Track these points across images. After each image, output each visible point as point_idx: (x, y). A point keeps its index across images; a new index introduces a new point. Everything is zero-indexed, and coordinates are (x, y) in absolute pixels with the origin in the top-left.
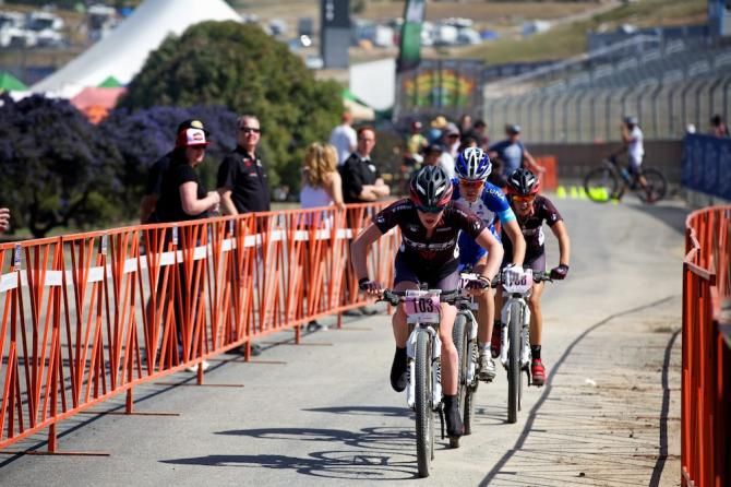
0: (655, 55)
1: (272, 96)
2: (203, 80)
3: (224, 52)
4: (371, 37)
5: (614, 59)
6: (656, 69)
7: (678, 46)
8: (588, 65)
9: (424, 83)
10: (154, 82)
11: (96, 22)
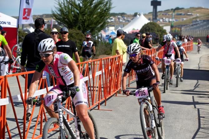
0: (202, 24)
1: (158, 31)
2: (149, 29)
3: (152, 26)
4: (159, 21)
5: (196, 24)
6: (202, 26)
7: (205, 23)
8: (192, 25)
9: (174, 29)
10: (143, 30)
11: (119, 19)
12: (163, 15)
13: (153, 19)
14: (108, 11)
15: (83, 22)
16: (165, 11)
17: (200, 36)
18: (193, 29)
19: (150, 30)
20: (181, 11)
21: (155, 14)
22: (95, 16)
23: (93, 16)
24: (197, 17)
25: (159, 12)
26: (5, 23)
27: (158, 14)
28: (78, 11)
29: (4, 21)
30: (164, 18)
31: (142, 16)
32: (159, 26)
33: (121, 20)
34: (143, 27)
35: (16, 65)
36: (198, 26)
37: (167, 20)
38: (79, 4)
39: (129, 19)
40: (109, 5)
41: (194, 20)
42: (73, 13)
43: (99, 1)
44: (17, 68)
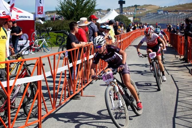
1: (125, 21)
3: (121, 17)
4: (124, 14)
5: (149, 16)
6: (153, 17)
7: (154, 15)
8: (146, 17)
9: (135, 19)
11: (97, 13)
12: (126, 10)
13: (120, 13)
14: (93, 8)
15: (77, 15)
16: (128, 7)
17: (153, 23)
18: (147, 19)
19: (120, 20)
20: (138, 7)
21: (121, 10)
22: (85, 11)
23: (84, 11)
24: (149, 11)
25: (124, 8)
26: (26, 17)
27: (124, 9)
28: (73, 8)
29: (25, 16)
30: (127, 12)
31: (114, 11)
32: (126, 17)
33: (99, 14)
34: (115, 18)
35: (35, 46)
36: (150, 17)
37: (129, 13)
38: (74, 4)
39: (104, 13)
40: (94, 4)
41: (147, 13)
42: (70, 9)
43: (88, 1)
44: (35, 48)
